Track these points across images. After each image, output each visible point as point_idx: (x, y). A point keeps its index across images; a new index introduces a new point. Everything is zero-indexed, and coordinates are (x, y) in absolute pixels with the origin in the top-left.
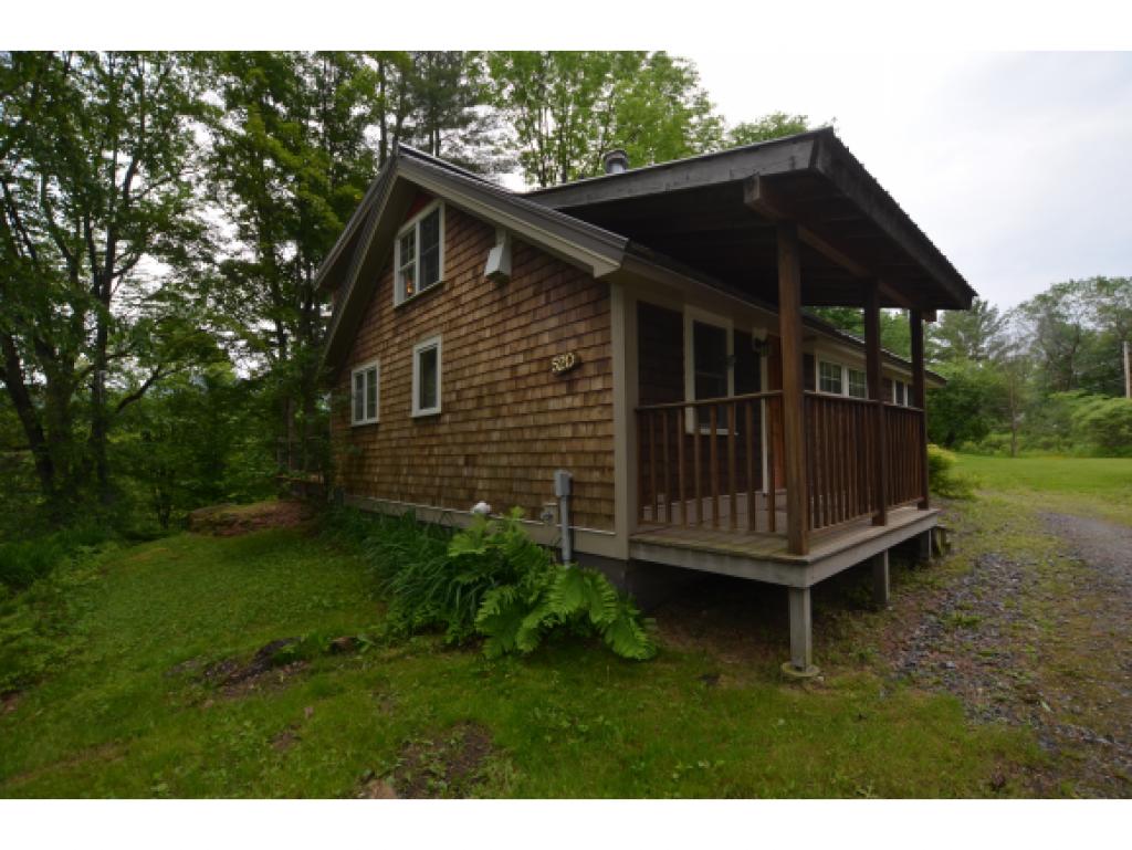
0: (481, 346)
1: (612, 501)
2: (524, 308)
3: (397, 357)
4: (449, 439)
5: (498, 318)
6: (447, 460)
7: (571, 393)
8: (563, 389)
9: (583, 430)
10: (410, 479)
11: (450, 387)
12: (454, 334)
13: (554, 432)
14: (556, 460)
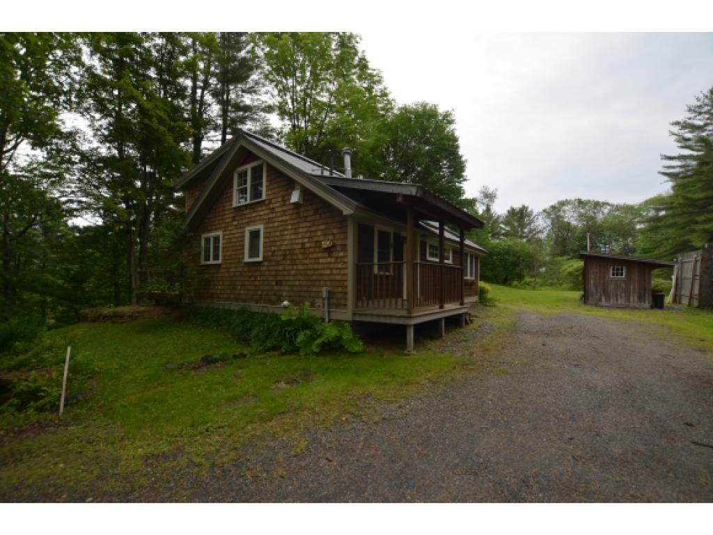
0: (286, 233)
1: (346, 299)
2: (309, 219)
3: (235, 231)
4: (267, 273)
5: (295, 221)
6: (266, 283)
7: (330, 256)
8: (326, 255)
9: (335, 271)
10: (242, 292)
11: (268, 249)
12: (271, 225)
13: (322, 272)
14: (322, 283)
